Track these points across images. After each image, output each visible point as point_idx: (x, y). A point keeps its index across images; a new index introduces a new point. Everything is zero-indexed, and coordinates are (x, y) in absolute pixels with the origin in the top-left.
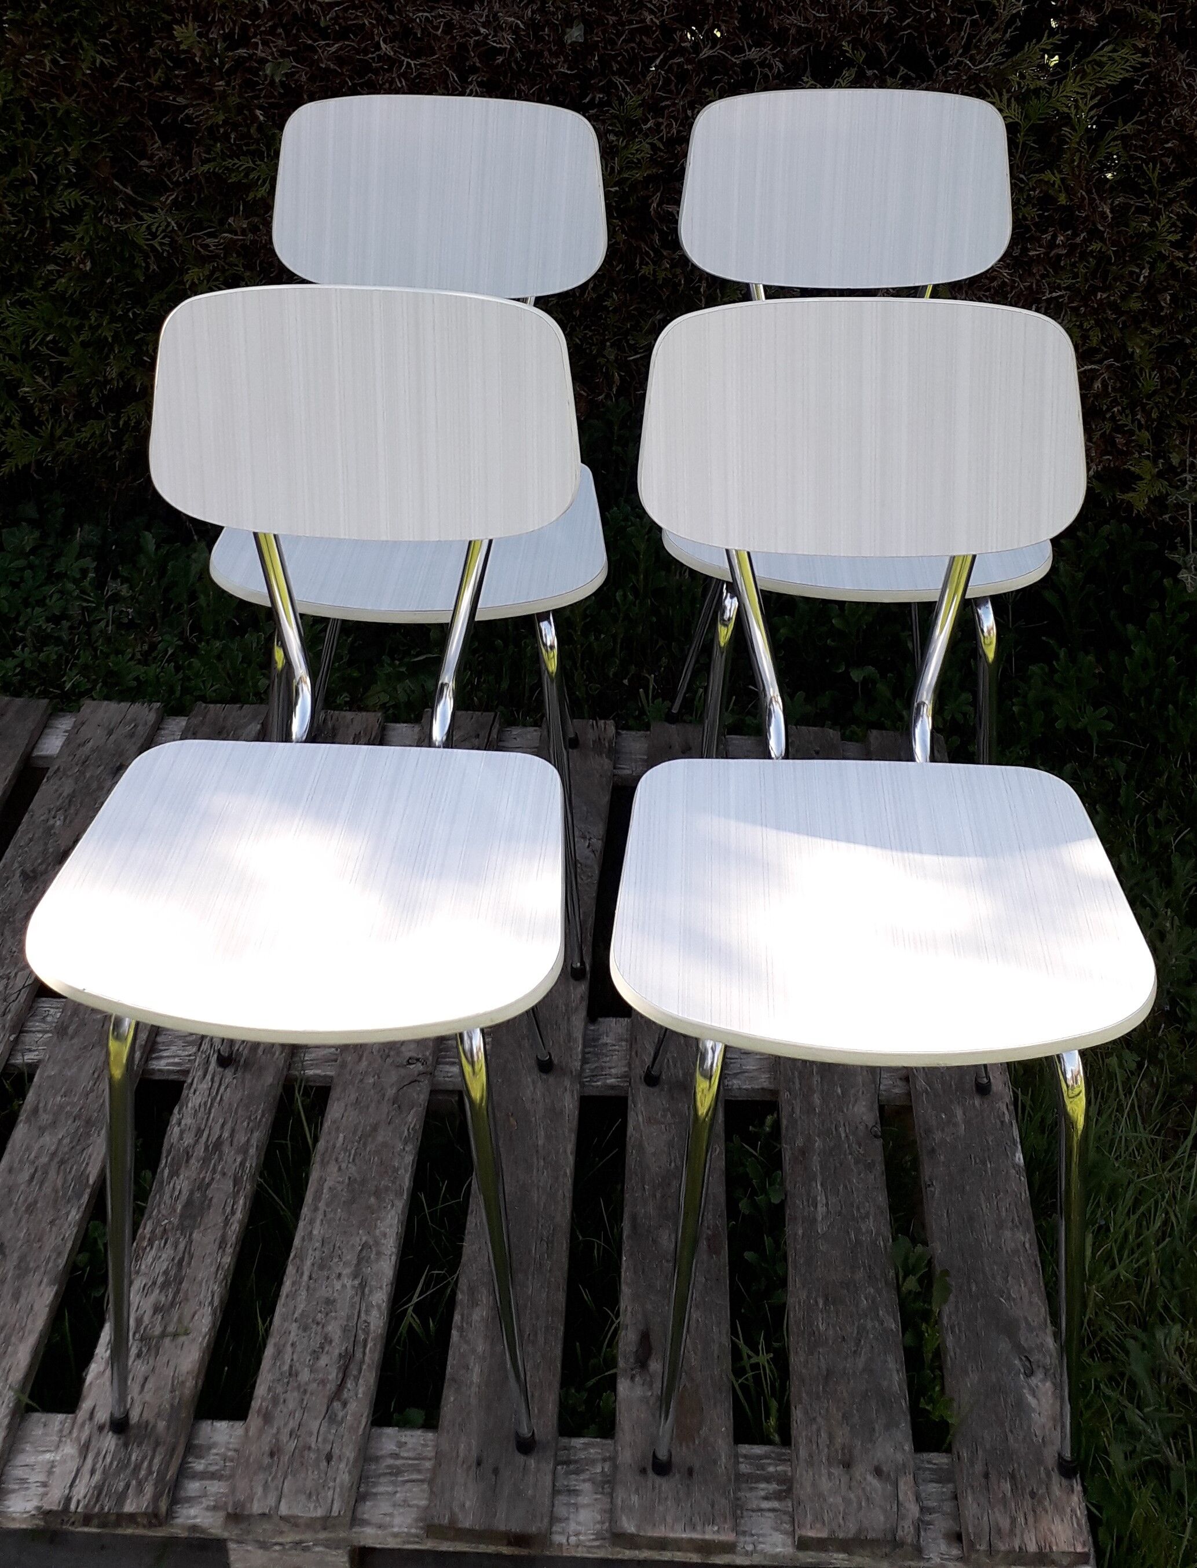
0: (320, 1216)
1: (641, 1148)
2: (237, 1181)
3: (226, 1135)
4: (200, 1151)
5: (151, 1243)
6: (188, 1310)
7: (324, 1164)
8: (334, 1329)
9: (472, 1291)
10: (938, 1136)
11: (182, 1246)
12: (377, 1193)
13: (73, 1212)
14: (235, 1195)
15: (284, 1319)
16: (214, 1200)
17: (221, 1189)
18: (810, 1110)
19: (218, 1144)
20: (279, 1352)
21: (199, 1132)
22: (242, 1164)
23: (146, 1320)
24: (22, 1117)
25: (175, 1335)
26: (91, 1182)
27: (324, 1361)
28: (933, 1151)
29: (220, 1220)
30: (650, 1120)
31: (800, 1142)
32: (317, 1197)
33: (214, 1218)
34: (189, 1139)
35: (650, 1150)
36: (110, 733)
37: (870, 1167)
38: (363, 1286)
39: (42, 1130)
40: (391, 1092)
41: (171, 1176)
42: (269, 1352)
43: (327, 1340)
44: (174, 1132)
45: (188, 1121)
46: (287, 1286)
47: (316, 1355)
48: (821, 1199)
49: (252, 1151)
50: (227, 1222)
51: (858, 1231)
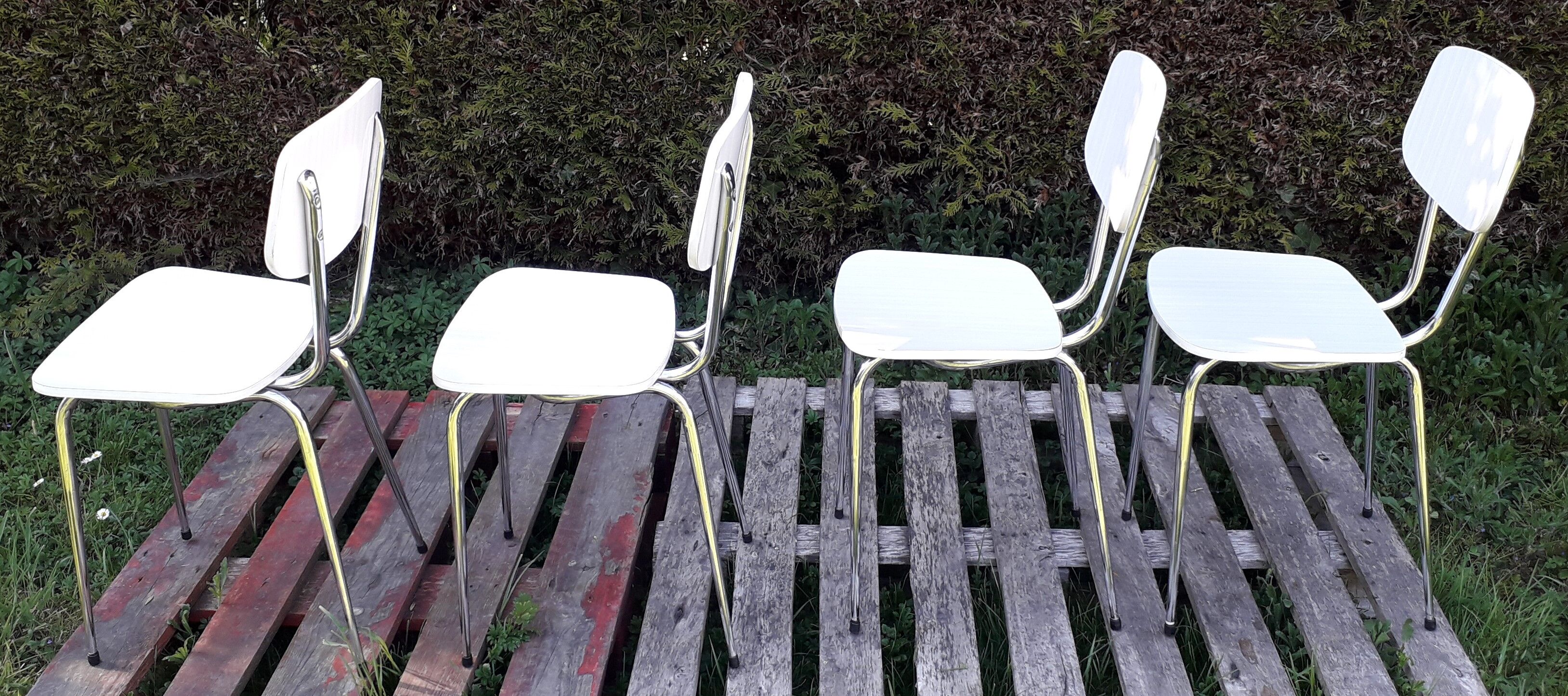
0: (1019, 618)
1: (1198, 586)
2: (963, 603)
3: (946, 582)
4: (934, 589)
5: (926, 630)
6: (963, 658)
7: (1011, 596)
8: (1050, 665)
9: (1124, 648)
10: (1374, 576)
11: (944, 631)
12: (1048, 607)
13: (874, 618)
14: (965, 609)
15: (1019, 663)
16: (954, 612)
17: (956, 607)
18: (1294, 566)
19: (944, 587)
20: (1023, 677)
21: (930, 582)
22: (962, 595)
23: (940, 663)
24: (822, 576)
25: (960, 670)
26: (878, 603)
27: (1050, 679)
28: (1373, 583)
29: (962, 620)
30: (1198, 573)
31: (1292, 580)
32: (1013, 609)
33: (957, 619)
34: (925, 585)
35: (1203, 585)
36: (781, 394)
37: (1339, 590)
38: (1059, 647)
39: (837, 582)
40: (1035, 563)
41: (923, 601)
42: (1017, 677)
43: (1048, 671)
44: (914, 583)
45: (920, 577)
46: (1013, 648)
47: (1045, 677)
48: (1314, 605)
49: (966, 589)
50: (966, 621)
51: (1341, 618)
